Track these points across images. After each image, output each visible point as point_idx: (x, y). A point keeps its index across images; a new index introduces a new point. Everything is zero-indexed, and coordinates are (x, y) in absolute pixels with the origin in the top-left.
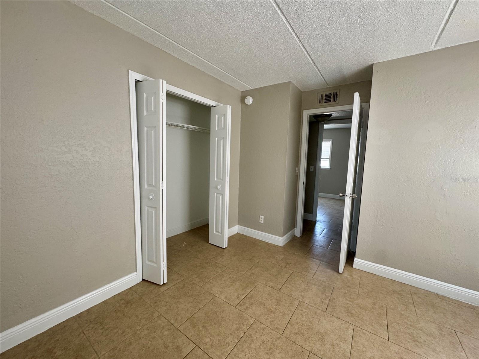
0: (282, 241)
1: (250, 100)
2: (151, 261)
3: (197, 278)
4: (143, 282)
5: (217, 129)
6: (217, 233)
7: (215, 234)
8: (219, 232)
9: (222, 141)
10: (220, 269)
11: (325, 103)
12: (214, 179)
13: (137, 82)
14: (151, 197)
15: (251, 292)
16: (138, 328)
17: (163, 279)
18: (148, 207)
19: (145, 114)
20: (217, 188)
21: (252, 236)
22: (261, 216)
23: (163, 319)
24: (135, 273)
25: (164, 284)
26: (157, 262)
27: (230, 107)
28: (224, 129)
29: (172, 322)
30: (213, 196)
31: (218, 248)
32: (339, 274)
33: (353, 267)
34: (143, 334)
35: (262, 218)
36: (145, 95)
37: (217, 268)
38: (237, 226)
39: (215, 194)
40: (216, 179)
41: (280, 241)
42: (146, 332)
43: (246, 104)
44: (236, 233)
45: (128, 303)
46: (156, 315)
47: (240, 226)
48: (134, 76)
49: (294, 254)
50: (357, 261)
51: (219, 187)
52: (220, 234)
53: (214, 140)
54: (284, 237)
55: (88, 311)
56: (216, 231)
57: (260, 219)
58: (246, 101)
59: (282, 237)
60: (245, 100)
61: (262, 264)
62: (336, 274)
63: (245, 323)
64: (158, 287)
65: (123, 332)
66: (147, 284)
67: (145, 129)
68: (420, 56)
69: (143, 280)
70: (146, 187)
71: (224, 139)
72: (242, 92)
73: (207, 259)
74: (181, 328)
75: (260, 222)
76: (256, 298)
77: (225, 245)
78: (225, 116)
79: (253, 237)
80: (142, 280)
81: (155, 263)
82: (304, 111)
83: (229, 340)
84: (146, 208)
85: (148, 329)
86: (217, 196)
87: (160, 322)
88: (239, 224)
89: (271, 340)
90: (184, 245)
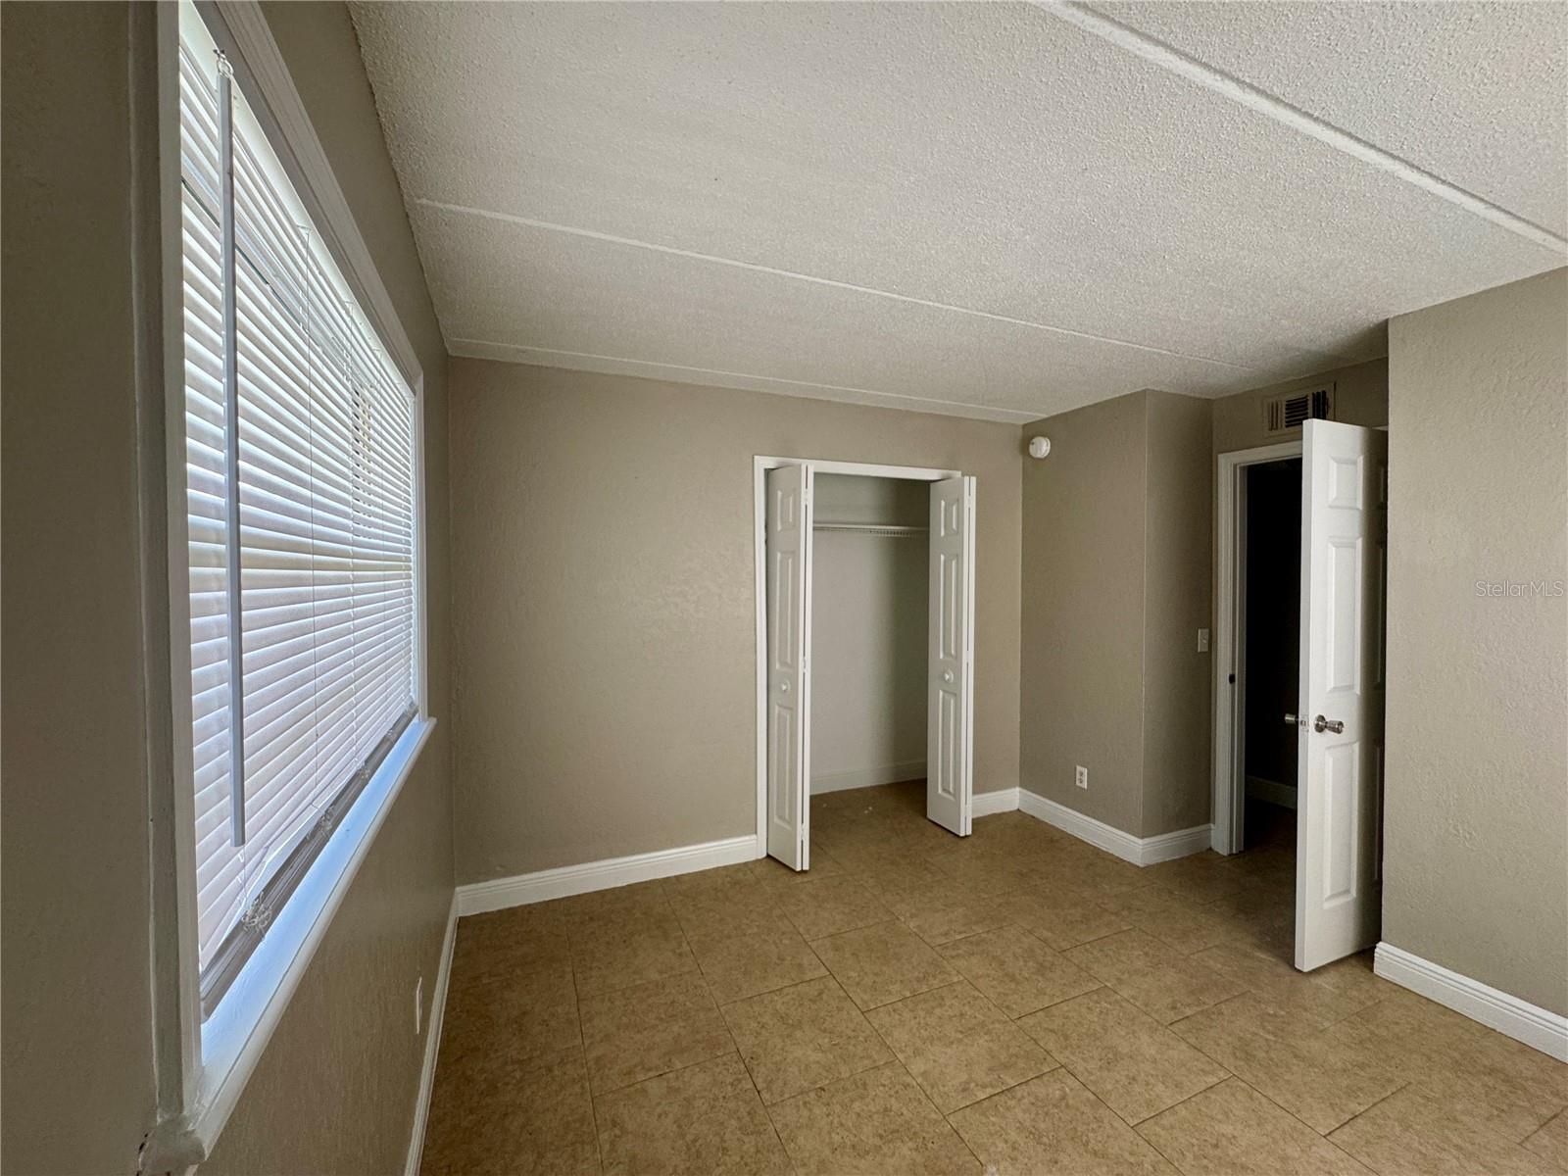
0: (1141, 851)
1: (1042, 448)
2: (781, 817)
3: (872, 877)
4: (769, 860)
5: (943, 533)
6: (945, 795)
7: (939, 795)
8: (949, 792)
9: (954, 563)
10: (929, 876)
11: (1287, 426)
12: (938, 654)
13: (768, 472)
14: (784, 687)
15: (983, 935)
16: (745, 921)
17: (802, 861)
18: (780, 706)
19: (779, 528)
20: (944, 678)
21: (1055, 825)
22: (1079, 768)
23: (786, 921)
24: (754, 836)
25: (803, 872)
26: (792, 822)
27: (974, 479)
28: (958, 533)
29: (801, 930)
30: (938, 697)
31: (945, 832)
32: (1295, 973)
33: (1371, 969)
34: (749, 931)
35: (1082, 774)
36: (780, 493)
37: (925, 872)
38: (1018, 789)
39: (941, 693)
40: (941, 656)
41: (1135, 848)
42: (755, 930)
43: (1031, 456)
44: (1016, 808)
45: (735, 883)
46: (777, 912)
47: (1025, 791)
48: (763, 463)
49: (1171, 893)
50: (1385, 954)
51: (947, 677)
52: (951, 798)
53: (939, 560)
54: (1147, 840)
55: (677, 878)
56: (944, 790)
57: (1078, 777)
58: (1032, 449)
59: (1143, 838)
60: (1031, 446)
61: (1047, 890)
62: (1283, 969)
63: (941, 977)
64: (790, 874)
65: (722, 920)
66: (773, 863)
67: (779, 555)
68: (1547, 278)
69: (768, 856)
70: (778, 666)
71: (959, 557)
72: (1024, 426)
73: (909, 850)
74: (814, 945)
75: (1078, 783)
76: (990, 948)
77: (966, 829)
78: (959, 501)
79: (1060, 826)
80: (765, 855)
81: (789, 823)
82: (1220, 456)
83: (895, 988)
84: (777, 707)
85: (758, 927)
86: (944, 698)
87: (780, 924)
88: (1022, 785)
89: (983, 1018)
90: (866, 812)
